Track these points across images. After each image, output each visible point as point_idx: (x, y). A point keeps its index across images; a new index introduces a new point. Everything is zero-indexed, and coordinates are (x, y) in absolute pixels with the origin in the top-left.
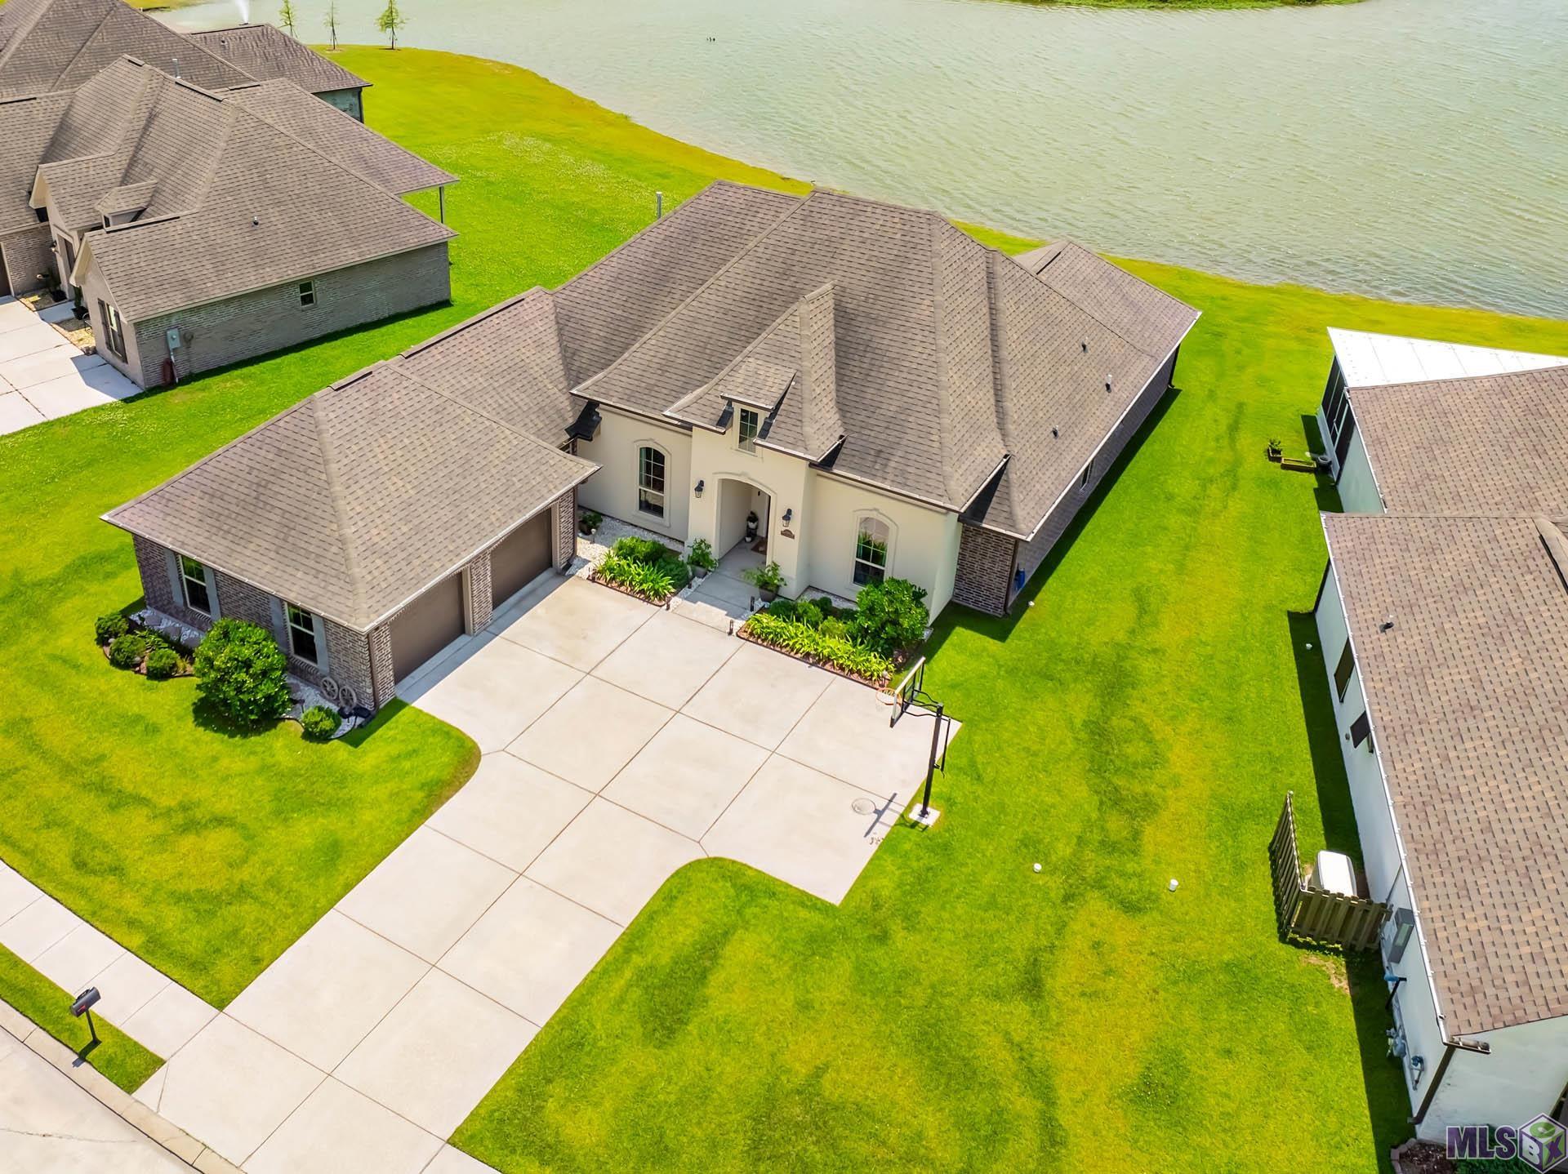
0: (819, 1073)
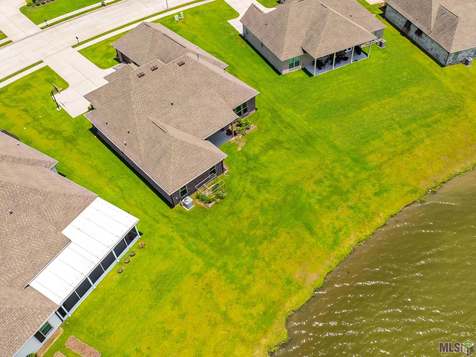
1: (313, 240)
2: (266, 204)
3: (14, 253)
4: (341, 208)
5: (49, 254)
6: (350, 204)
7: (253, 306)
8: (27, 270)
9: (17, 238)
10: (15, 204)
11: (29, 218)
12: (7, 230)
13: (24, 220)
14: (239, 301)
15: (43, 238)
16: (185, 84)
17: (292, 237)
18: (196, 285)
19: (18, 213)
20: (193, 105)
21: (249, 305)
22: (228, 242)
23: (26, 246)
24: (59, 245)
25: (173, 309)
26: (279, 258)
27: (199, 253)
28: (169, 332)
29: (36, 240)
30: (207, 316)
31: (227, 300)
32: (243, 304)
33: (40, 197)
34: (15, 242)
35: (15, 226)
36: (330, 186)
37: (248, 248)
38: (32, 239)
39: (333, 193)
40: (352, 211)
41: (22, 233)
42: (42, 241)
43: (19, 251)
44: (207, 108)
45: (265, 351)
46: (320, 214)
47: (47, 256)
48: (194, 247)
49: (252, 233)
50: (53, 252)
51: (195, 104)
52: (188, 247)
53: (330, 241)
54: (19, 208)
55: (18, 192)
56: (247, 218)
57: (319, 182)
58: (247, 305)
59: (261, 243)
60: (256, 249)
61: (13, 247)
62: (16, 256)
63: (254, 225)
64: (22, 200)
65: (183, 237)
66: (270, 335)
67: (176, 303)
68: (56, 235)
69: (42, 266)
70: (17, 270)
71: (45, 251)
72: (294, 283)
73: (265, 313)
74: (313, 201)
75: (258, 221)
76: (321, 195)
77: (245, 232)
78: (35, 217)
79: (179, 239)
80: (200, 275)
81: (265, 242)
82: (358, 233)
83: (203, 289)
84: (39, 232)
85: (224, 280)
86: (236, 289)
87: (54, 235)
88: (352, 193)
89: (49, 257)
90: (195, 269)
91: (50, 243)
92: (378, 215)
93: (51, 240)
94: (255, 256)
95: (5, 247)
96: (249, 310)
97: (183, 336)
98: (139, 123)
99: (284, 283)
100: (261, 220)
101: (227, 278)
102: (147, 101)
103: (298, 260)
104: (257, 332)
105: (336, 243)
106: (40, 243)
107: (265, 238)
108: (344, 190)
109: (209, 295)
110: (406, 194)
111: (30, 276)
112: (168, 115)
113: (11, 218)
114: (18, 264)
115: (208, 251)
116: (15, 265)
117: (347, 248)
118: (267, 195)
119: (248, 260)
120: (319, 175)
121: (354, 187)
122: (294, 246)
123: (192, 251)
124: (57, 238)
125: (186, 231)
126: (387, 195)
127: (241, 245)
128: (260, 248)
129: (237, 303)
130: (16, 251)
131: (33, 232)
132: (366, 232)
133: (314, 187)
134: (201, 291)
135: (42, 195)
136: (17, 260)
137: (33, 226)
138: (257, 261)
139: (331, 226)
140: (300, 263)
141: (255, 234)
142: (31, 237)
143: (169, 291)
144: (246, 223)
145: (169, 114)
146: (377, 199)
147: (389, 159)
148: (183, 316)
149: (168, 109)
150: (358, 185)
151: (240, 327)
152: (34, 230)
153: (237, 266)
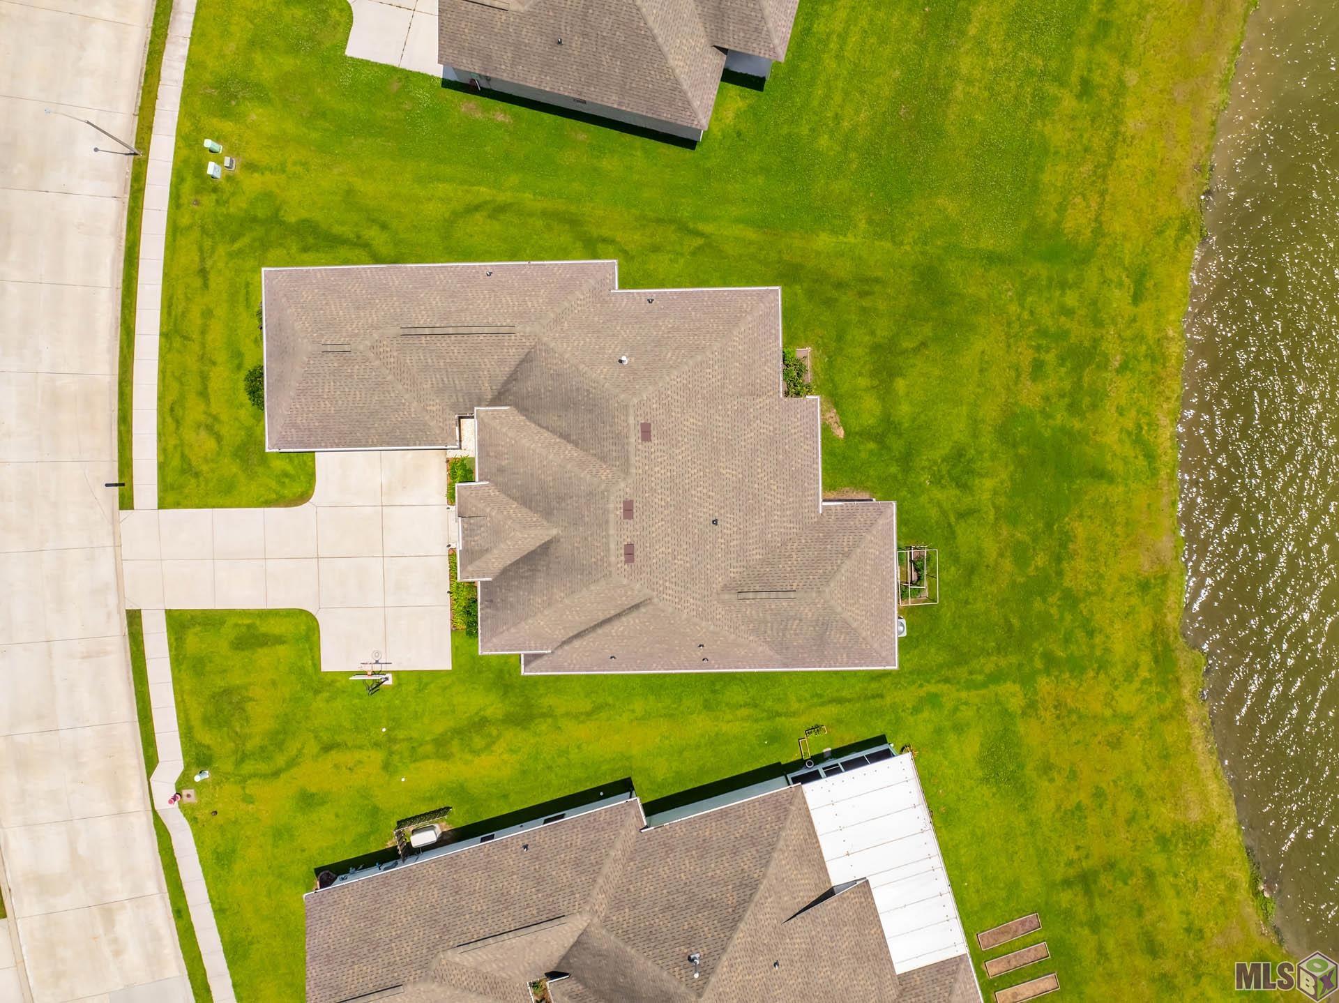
0: (251, 699)
1: (1121, 489)
2: (1002, 500)
3: (842, 983)
4: (1110, 385)
5: (871, 926)
6: (1117, 364)
7: (1136, 669)
8: (878, 972)
9: (821, 969)
10: (766, 951)
11: (797, 935)
12: (800, 980)
13: (797, 946)
14: (1117, 683)
15: (841, 926)
16: (690, 458)
17: (1090, 517)
18: (1043, 723)
19: (781, 951)
20: (741, 476)
21: (1131, 672)
22: (1016, 622)
23: (841, 958)
24: (864, 904)
25: (1052, 780)
26: (1104, 568)
27: (996, 677)
28: (1079, 807)
29: (838, 938)
30: (1100, 743)
31: (1102, 698)
32: (1125, 680)
33: (769, 900)
34: (826, 974)
35: (799, 964)
36: (1062, 360)
37: (1050, 600)
38: (834, 944)
39: (1078, 369)
40: (1129, 374)
41: (817, 956)
42: (846, 929)
43: (842, 974)
44: (762, 449)
45: (1197, 700)
46: (1095, 433)
47: (873, 932)
48: (980, 678)
49: (1031, 571)
50: (872, 918)
51: (740, 470)
52: (971, 685)
53: (1141, 462)
54: (774, 947)
55: (749, 939)
56: (1001, 555)
57: (1038, 368)
58: (1129, 677)
59: (1060, 574)
60: (1063, 591)
61: (831, 981)
62: (848, 981)
63: (1021, 555)
64: (764, 937)
65: (947, 680)
66: (1185, 679)
67: (1047, 768)
68: (848, 902)
69: (883, 945)
70: (870, 988)
71: (863, 931)
72: (1153, 581)
73: (1156, 660)
74: (1060, 418)
75: (1019, 542)
76: (1065, 394)
77: (1021, 580)
78: (800, 924)
79: (944, 688)
80: (1031, 707)
81: (1065, 565)
82: (1165, 406)
83: (1058, 717)
84: (829, 928)
85: (1070, 677)
86: (1097, 674)
87: (845, 905)
88: (1102, 337)
89: (875, 929)
90: (1016, 703)
91: (855, 916)
92: (1166, 337)
93: (851, 913)
94: (1071, 600)
95: (826, 993)
96: (1137, 679)
97: (1099, 794)
98: (718, 623)
99: (1140, 594)
100: (1021, 535)
101: (1072, 672)
102: (685, 577)
103: (1127, 542)
104: (1169, 692)
105: (1150, 456)
106: (847, 935)
107: (1059, 559)
108: (1086, 344)
109: (1074, 718)
110: (1177, 249)
111: (887, 971)
112: (732, 549)
113: (783, 967)
114: (862, 983)
115: (1003, 663)
116: (860, 988)
117: (1171, 448)
118: (989, 483)
119: (1071, 617)
120: (1026, 356)
121: (1098, 323)
122: (1106, 528)
123: (984, 685)
124: (854, 901)
125: (940, 667)
126: (1152, 282)
127: (1037, 605)
128: (1067, 582)
129: (1116, 688)
130: (840, 977)
131: (825, 937)
132: (1173, 391)
133: (1040, 388)
134: (1059, 722)
135: (767, 895)
136: (855, 982)
137: (813, 933)
138: (1082, 606)
139: (1124, 436)
140: (1133, 545)
141: (1037, 568)
142: (830, 944)
143: (1021, 766)
144: (1007, 564)
145: (732, 544)
146: (1145, 307)
147: (1102, 194)
148: (1073, 775)
149: (720, 540)
150: (1099, 311)
151: (1146, 708)
152: (821, 935)
153: (1067, 640)
